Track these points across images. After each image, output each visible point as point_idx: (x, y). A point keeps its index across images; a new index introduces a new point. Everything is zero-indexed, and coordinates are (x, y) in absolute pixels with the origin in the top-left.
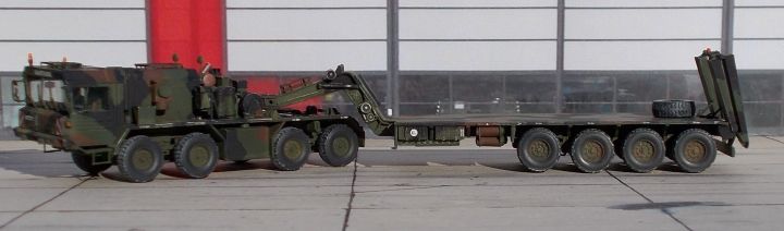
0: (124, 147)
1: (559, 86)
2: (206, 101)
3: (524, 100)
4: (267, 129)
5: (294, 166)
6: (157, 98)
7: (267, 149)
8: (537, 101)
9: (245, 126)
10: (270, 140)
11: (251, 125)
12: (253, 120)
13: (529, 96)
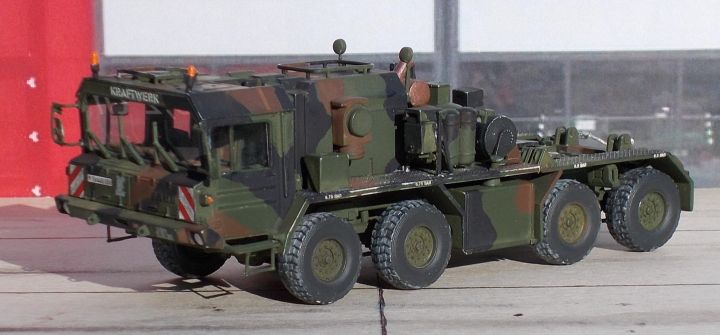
0: (296, 238)
2: (429, 138)
4: (531, 186)
5: (572, 254)
6: (346, 136)
7: (531, 224)
9: (492, 183)
10: (537, 207)
11: (503, 179)
12: (507, 172)
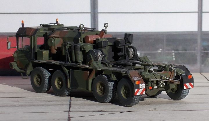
1: (199, 41)
3: (177, 50)
8: (186, 50)
13: (180, 48)
